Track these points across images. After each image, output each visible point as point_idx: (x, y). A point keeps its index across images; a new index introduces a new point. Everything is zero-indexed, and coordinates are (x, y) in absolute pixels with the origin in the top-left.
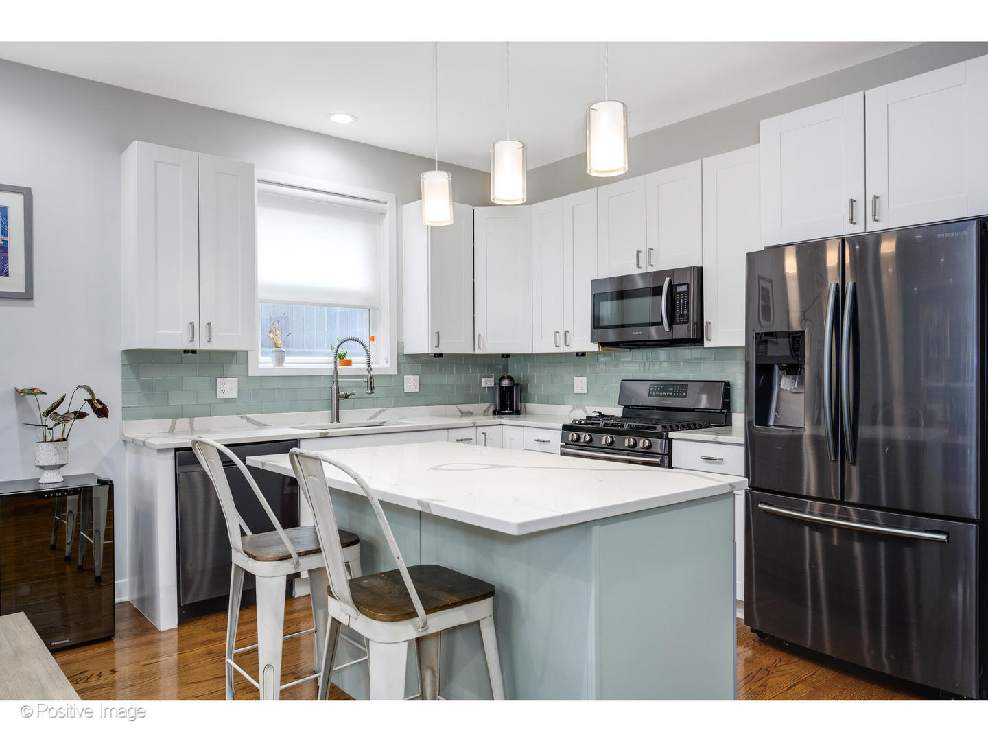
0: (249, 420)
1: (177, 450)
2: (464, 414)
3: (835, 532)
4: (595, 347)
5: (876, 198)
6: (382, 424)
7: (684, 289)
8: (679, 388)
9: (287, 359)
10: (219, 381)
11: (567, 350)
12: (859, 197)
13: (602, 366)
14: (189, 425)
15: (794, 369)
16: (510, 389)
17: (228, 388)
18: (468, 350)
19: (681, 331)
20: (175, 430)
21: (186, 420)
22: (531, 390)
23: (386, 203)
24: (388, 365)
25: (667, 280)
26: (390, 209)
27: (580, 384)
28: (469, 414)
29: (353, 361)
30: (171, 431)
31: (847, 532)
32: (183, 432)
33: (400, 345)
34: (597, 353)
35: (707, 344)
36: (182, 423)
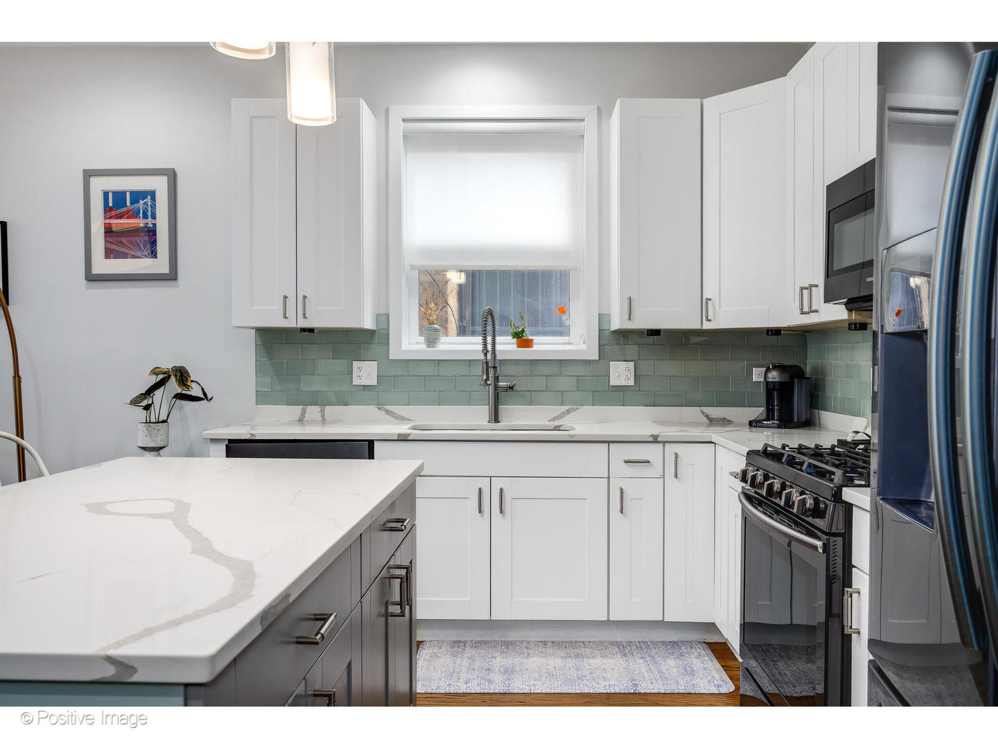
0: (388, 412)
2: (715, 421)
6: (557, 428)
9: (441, 339)
10: (356, 364)
14: (320, 414)
17: (365, 373)
20: (305, 419)
21: (317, 408)
23: (584, 121)
24: (583, 347)
26: (590, 128)
29: (534, 341)
30: (301, 420)
32: (313, 422)
33: (603, 317)
36: (313, 411)
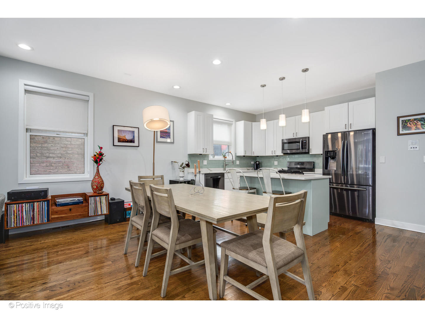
0: (209, 169)
1: (205, 174)
2: (248, 170)
3: (339, 189)
4: (282, 154)
5: (351, 124)
7: (305, 141)
8: (302, 163)
9: (215, 157)
10: (204, 161)
11: (275, 155)
12: (347, 124)
13: (282, 159)
15: (333, 158)
16: (259, 164)
17: (205, 162)
18: (251, 155)
19: (304, 151)
22: (263, 164)
23: (233, 122)
25: (301, 139)
26: (234, 123)
27: (276, 163)
28: (249, 170)
31: (342, 189)
33: (236, 154)
34: (282, 156)
35: (310, 153)
